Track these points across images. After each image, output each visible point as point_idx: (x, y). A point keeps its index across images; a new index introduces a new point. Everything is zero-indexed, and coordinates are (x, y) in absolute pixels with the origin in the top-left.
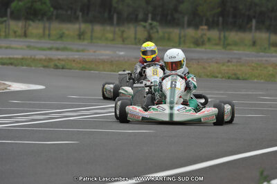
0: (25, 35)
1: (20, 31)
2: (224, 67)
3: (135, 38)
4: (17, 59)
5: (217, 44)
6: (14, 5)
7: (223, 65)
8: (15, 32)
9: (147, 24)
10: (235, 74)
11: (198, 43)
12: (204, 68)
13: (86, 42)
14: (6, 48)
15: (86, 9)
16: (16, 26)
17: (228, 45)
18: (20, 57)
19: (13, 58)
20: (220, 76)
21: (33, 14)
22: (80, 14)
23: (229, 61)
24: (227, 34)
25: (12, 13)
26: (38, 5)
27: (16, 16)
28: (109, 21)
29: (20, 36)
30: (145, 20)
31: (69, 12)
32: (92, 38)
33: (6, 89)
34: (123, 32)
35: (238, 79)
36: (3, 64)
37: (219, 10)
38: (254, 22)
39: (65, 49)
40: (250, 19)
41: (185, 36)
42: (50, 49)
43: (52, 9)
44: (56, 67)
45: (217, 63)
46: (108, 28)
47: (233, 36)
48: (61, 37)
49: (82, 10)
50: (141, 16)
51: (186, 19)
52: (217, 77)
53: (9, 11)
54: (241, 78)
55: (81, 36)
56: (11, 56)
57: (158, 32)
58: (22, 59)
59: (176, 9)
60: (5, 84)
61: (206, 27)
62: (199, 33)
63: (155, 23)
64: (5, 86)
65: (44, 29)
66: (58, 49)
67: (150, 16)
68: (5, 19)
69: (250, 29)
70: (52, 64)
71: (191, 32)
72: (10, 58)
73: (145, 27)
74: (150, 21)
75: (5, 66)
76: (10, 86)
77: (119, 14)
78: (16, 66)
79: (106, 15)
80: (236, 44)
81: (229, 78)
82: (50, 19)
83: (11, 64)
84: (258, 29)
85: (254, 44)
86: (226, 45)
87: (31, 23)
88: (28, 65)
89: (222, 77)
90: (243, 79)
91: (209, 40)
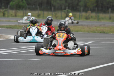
0: (16, 16)
1: (14, 14)
2: (98, 28)
3: (61, 17)
4: (13, 26)
5: (95, 19)
6: (11, 3)
7: (98, 27)
8: (12, 15)
10: (103, 31)
11: (87, 18)
12: (90, 29)
13: (41, 19)
14: (8, 21)
15: (41, 5)
16: (12, 12)
17: (100, 19)
18: (14, 25)
19: (11, 26)
20: (97, 32)
21: (19, 7)
22: (38, 7)
23: (100, 26)
24: (99, 14)
25: (10, 7)
26: (21, 4)
27: (12, 8)
28: (50, 10)
29: (14, 16)
30: (65, 9)
31: (34, 6)
32: (43, 17)
33: (9, 38)
34: (56, 14)
35: (104, 33)
36: (7, 28)
37: (95, 5)
38: (110, 10)
40: (108, 8)
41: (82, 16)
43: (27, 5)
45: (95, 26)
46: (50, 13)
47: (101, 15)
49: (39, 5)
50: (63, 7)
51: (82, 9)
52: (96, 32)
53: (9, 6)
55: (39, 16)
56: (11, 25)
58: (15, 26)
59: (78, 5)
61: (90, 12)
62: (87, 14)
63: (69, 10)
65: (23, 13)
67: (67, 8)
68: (7, 9)
69: (108, 12)
71: (84, 14)
72: (10, 26)
73: (65, 12)
74: (67, 10)
75: (8, 29)
76: (10, 37)
77: (54, 7)
78: (12, 28)
79: (49, 7)
80: (103, 19)
81: (101, 33)
82: (26, 9)
83: (11, 28)
84: (112, 12)
85: (110, 18)
86: (99, 19)
87: (18, 11)
89: (98, 32)
90: (107, 33)
91: (92, 17)
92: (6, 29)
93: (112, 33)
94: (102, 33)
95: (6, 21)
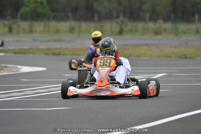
0: (31, 31)
1: (27, 29)
2: (176, 50)
3: (111, 31)
4: (25, 49)
5: (170, 33)
6: (23, 10)
7: (175, 48)
8: (24, 30)
9: (119, 21)
10: (184, 55)
11: (157, 33)
12: (162, 51)
13: (75, 35)
14: (18, 41)
15: (75, 11)
16: (25, 25)
17: (179, 33)
18: (27, 47)
20: (173, 56)
21: (36, 16)
22: (70, 15)
23: (180, 45)
24: (178, 25)
25: (21, 16)
26: (40, 10)
27: (24, 18)
28: (92, 19)
29: (27, 33)
30: (118, 17)
31: (62, 14)
32: (80, 32)
33: (18, 71)
34: (102, 27)
35: (186, 58)
36: (16, 53)
37: (170, 8)
39: (60, 41)
40: (193, 14)
41: (147, 29)
42: (50, 41)
43: (50, 12)
44: (54, 54)
45: (171, 47)
46: (91, 24)
47: (182, 27)
48: (57, 32)
49: (72, 12)
50: (114, 14)
51: (147, 16)
52: (170, 57)
53: (19, 15)
54: (188, 57)
55: (72, 30)
56: (21, 47)
57: (127, 25)
58: (29, 49)
59: (140, 9)
60: (17, 68)
61: (161, 21)
62: (157, 26)
63: (125, 20)
64: (17, 69)
65: (45, 26)
66: (55, 41)
67: (121, 15)
68: (15, 20)
69: (194, 22)
70: (51, 52)
71: (151, 25)
72: (20, 49)
73: (117, 23)
74: (121, 18)
75: (17, 55)
76: (20, 69)
77: (99, 14)
78: (25, 54)
79: (89, 15)
80: (184, 33)
81: (180, 57)
82: (49, 19)
83: (21, 53)
84: (200, 21)
85: (197, 32)
86: (177, 33)
87: (35, 23)
88: (34, 53)
89: (175, 57)
90: (191, 58)
91: (165, 30)
92: (13, 55)
93: (199, 58)
94: (183, 58)
95: (14, 41)
